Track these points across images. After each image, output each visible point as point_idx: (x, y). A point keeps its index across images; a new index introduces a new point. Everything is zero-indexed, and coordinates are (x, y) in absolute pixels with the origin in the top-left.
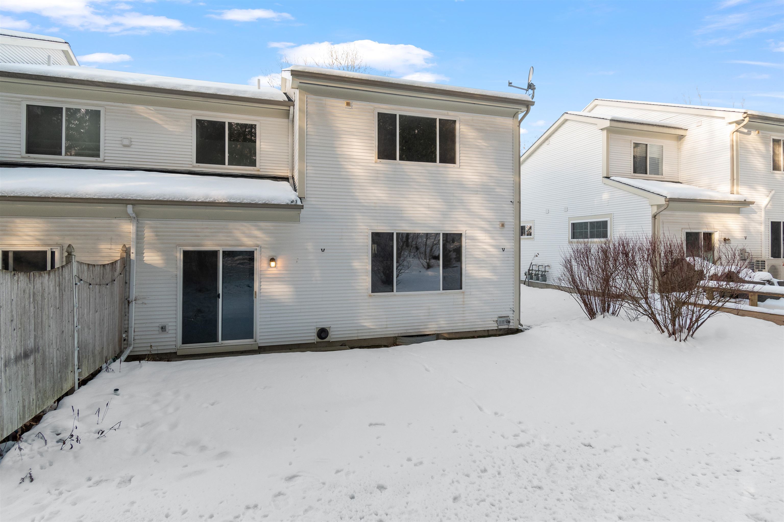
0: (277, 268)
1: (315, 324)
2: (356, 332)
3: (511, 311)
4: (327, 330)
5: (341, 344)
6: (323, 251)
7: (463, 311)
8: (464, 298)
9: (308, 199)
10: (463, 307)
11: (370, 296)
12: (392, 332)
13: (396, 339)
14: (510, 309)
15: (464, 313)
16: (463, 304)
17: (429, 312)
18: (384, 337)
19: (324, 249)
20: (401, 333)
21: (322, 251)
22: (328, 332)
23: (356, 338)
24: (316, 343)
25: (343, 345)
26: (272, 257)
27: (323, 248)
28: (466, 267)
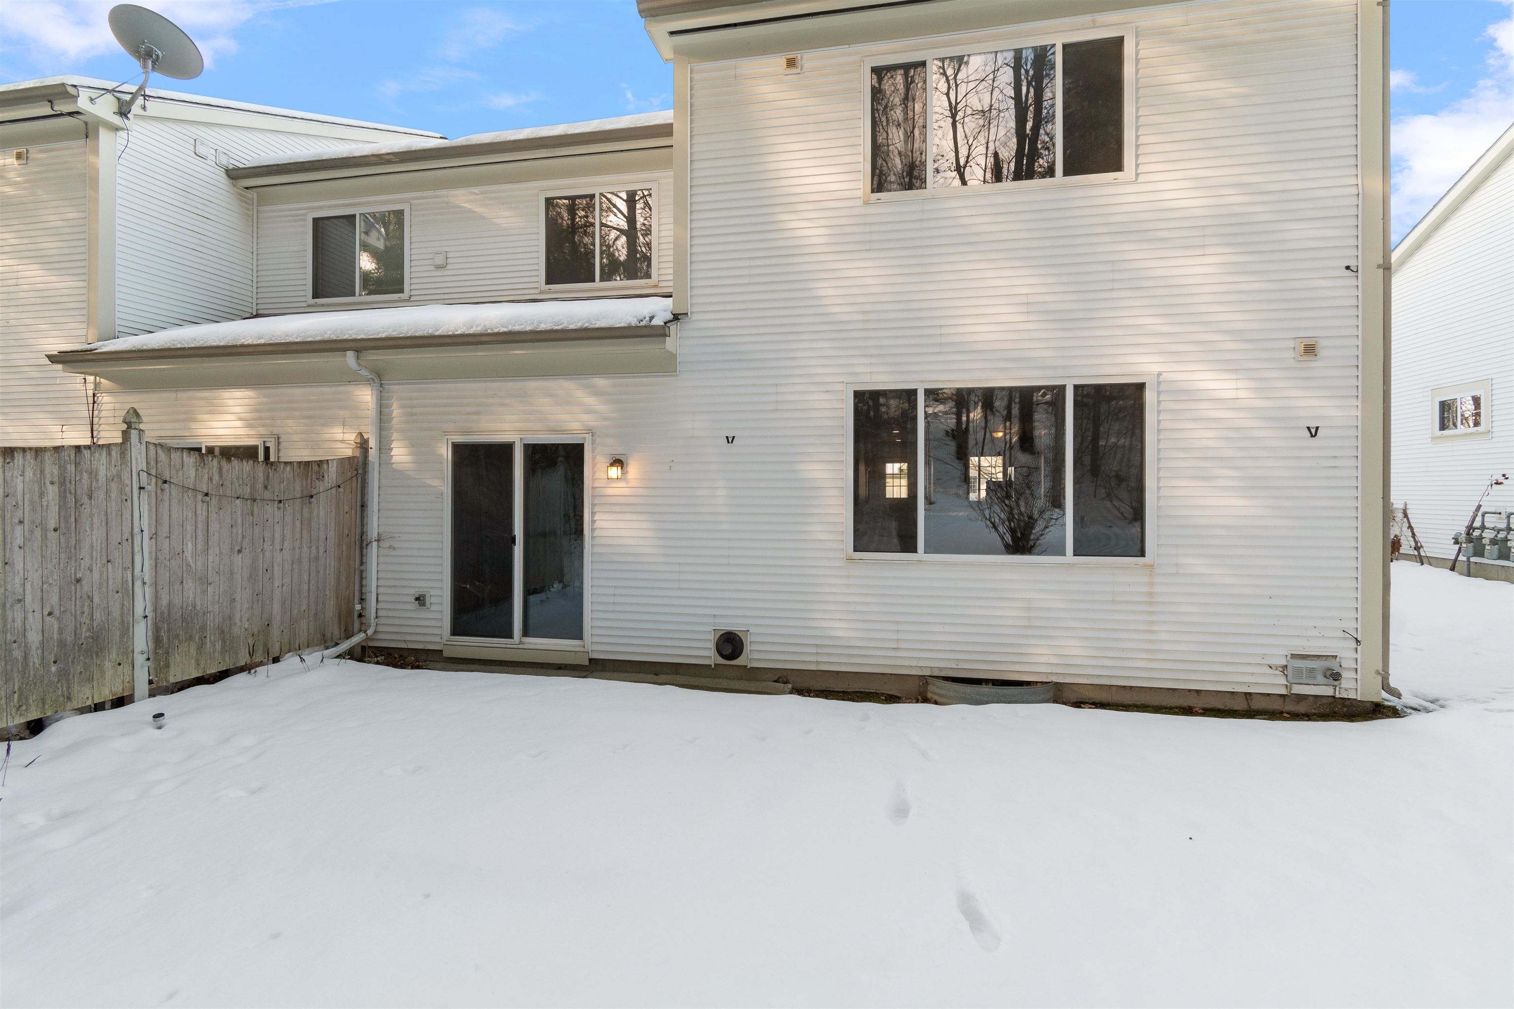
0: (627, 483)
1: (711, 620)
2: (813, 650)
3: (1345, 638)
4: (739, 636)
5: (776, 678)
6: (730, 441)
7: (1152, 623)
8: (1151, 584)
9: (696, 317)
10: (1151, 613)
11: (850, 559)
12: (913, 663)
13: (927, 682)
14: (1341, 634)
15: (1151, 632)
16: (1151, 603)
17: (1029, 618)
18: (891, 674)
19: (734, 437)
20: (941, 669)
21: (728, 442)
22: (743, 643)
23: (813, 667)
24: (713, 667)
25: (780, 680)
26: (618, 457)
27: (730, 435)
28: (1159, 488)
